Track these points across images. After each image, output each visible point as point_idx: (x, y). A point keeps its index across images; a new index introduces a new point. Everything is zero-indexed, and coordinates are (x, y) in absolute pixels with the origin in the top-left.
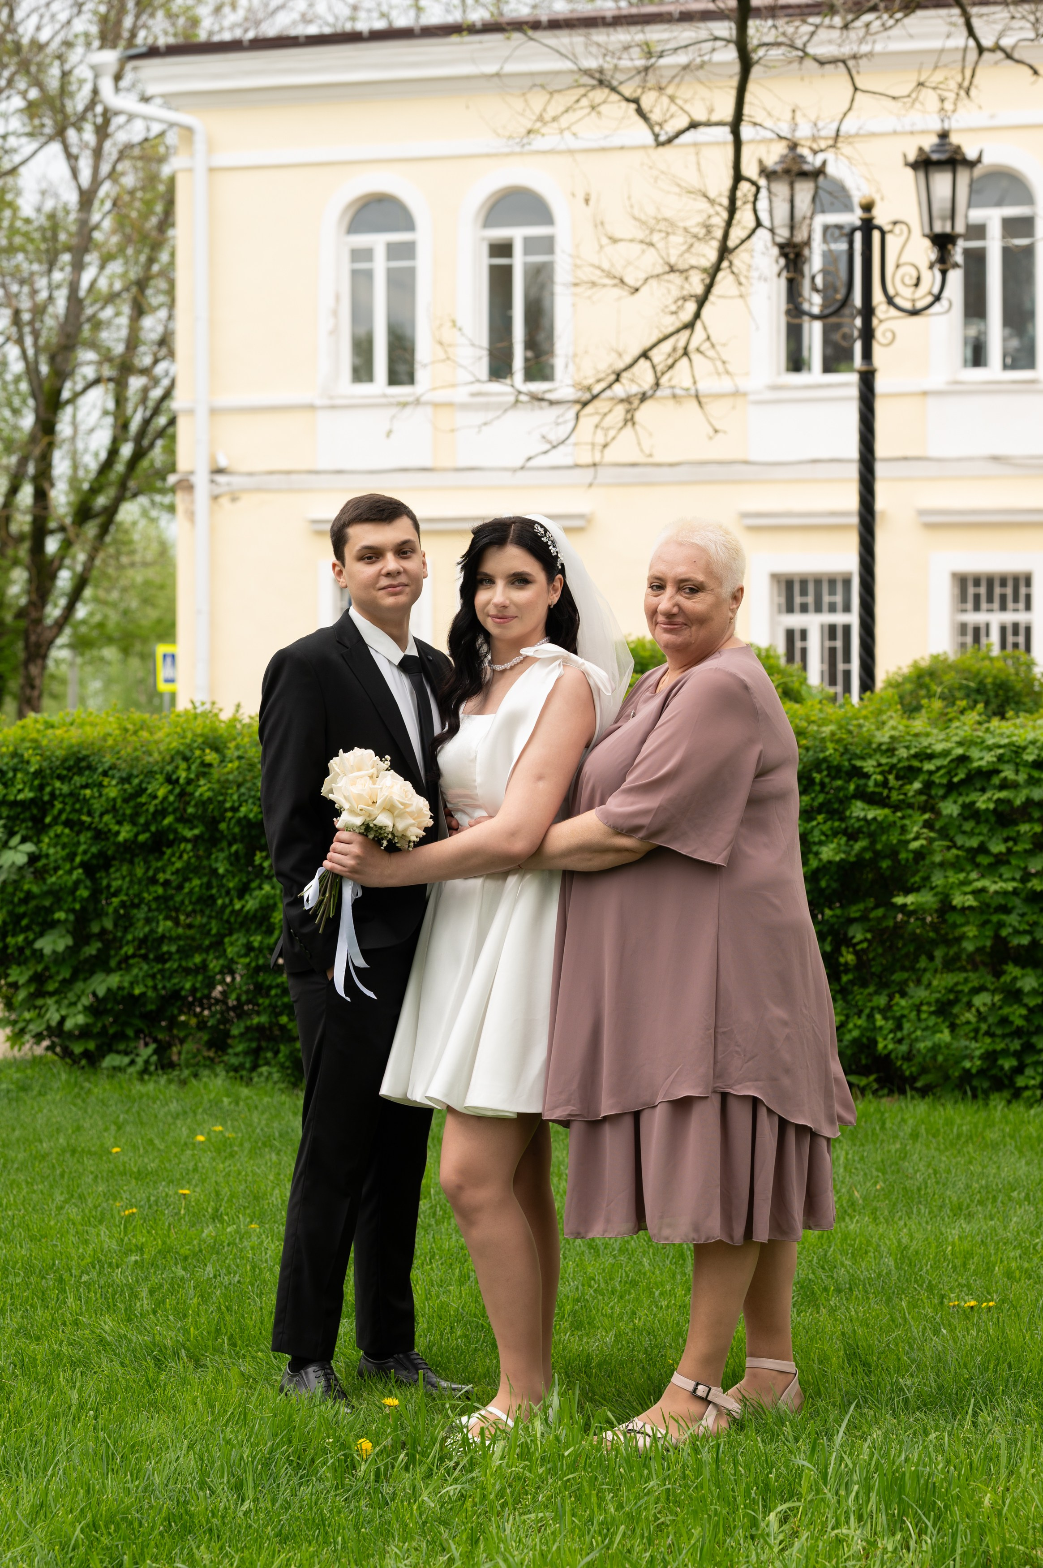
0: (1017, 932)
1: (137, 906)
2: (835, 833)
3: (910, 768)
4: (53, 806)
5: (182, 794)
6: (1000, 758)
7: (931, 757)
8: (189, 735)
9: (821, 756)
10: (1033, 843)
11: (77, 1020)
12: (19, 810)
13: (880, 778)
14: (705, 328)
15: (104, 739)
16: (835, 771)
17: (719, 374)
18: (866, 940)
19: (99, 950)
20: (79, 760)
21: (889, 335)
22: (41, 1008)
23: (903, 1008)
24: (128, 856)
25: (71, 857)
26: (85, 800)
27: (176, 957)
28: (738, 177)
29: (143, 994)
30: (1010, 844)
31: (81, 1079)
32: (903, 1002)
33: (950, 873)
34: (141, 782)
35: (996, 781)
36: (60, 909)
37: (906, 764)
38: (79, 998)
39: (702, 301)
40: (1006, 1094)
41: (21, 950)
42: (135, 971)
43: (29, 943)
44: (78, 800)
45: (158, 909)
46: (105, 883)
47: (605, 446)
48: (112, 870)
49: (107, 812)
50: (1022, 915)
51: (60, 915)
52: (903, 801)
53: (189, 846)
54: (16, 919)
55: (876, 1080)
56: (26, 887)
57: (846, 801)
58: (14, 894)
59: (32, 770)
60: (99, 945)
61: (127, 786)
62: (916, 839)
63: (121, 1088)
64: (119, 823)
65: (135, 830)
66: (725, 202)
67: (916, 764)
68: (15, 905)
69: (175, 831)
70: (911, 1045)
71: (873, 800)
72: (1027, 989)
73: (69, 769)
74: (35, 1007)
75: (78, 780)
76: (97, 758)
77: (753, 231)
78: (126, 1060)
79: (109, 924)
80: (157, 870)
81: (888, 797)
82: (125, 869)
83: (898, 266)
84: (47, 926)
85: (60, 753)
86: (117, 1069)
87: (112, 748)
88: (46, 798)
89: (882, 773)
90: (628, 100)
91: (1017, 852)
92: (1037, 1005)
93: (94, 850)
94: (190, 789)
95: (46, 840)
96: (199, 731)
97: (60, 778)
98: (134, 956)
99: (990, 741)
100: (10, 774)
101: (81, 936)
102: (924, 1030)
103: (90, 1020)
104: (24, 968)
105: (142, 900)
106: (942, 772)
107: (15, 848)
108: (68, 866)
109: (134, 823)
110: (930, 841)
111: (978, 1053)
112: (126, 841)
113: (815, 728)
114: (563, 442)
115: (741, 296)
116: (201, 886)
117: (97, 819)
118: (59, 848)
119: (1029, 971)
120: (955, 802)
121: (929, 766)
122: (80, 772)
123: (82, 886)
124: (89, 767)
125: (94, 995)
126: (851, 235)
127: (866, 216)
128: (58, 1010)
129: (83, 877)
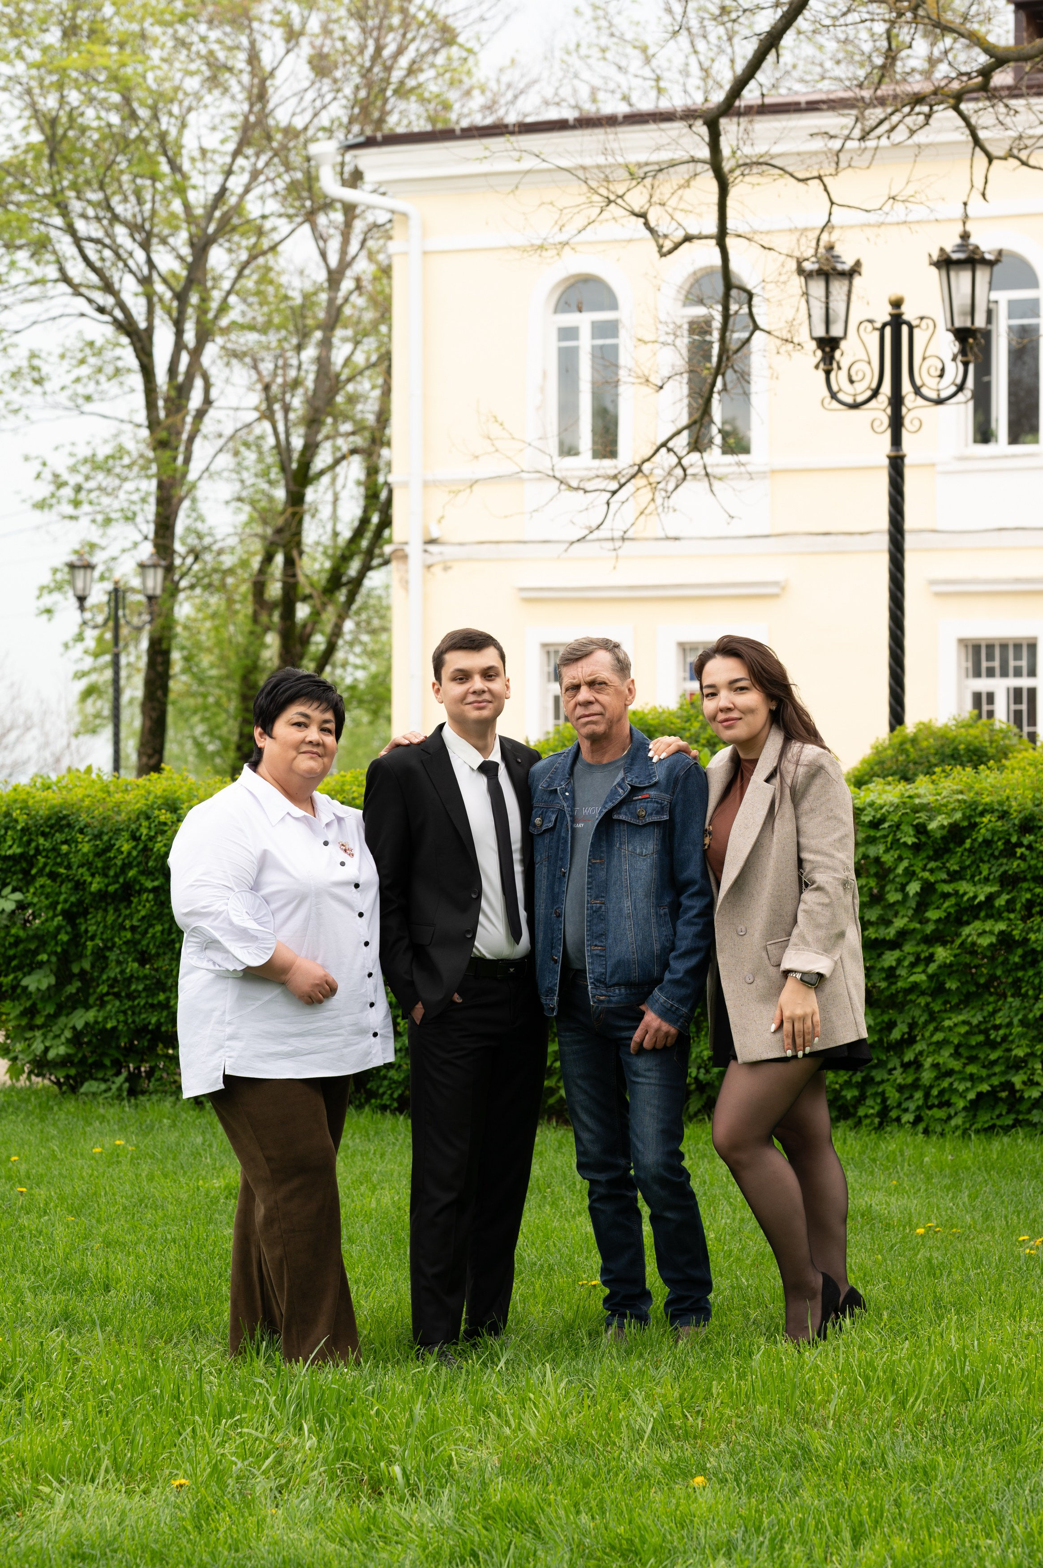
1: (110, 949)
4: (38, 861)
5: (145, 849)
8: (151, 798)
11: (59, 1050)
12: (10, 863)
15: (83, 800)
19: (79, 989)
20: (61, 819)
21: (916, 423)
22: (29, 1039)
24: (101, 905)
25: (53, 906)
27: (144, 994)
29: (114, 1029)
34: (110, 839)
36: (45, 952)
38: (63, 1031)
41: (14, 988)
42: (109, 1007)
43: (19, 982)
44: (59, 855)
45: (128, 953)
46: (83, 928)
48: (89, 917)
49: (81, 866)
51: (44, 957)
53: (151, 896)
54: (7, 960)
56: (13, 931)
59: (20, 827)
60: (79, 984)
61: (98, 842)
64: (93, 875)
65: (106, 881)
68: (6, 948)
69: (139, 882)
73: (51, 827)
74: (26, 1039)
75: (59, 837)
76: (75, 817)
78: (103, 1086)
79: (86, 965)
80: (126, 917)
82: (99, 916)
83: (924, 359)
84: (33, 967)
85: (44, 812)
86: (92, 1094)
87: (88, 808)
88: (32, 853)
90: (637, 216)
93: (73, 899)
94: (150, 845)
95: (32, 890)
96: (159, 793)
97: (44, 834)
98: (107, 994)
101: (63, 976)
103: (71, 1051)
104: (16, 1004)
105: (114, 945)
108: (51, 914)
109: (106, 875)
112: (100, 890)
116: (162, 932)
117: (74, 872)
118: (43, 898)
122: (61, 830)
123: (63, 931)
124: (69, 825)
125: (74, 1028)
126: (882, 330)
127: (895, 312)
128: (43, 1042)
129: (64, 923)
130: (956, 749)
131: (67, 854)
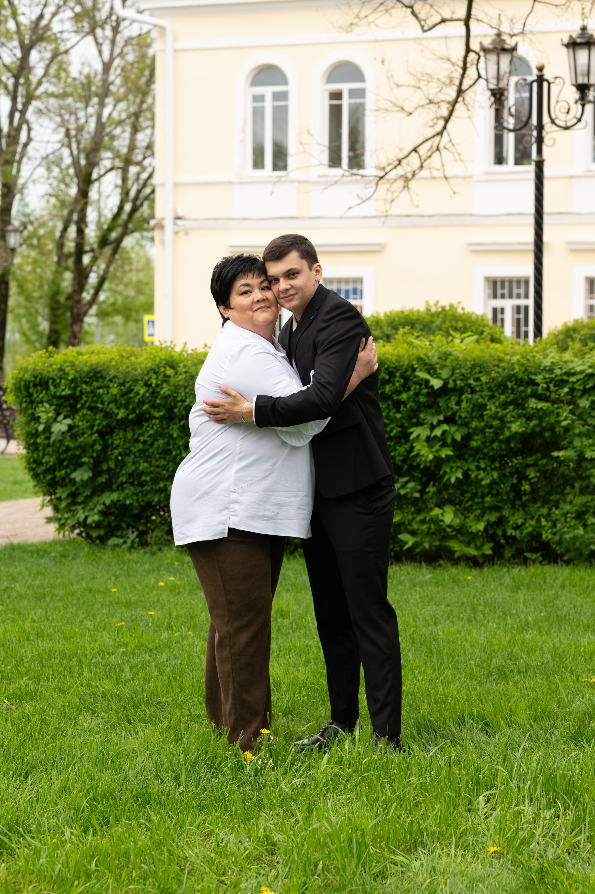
1: (128, 455)
2: (519, 416)
3: (562, 380)
4: (81, 398)
5: (154, 392)
7: (573, 374)
8: (158, 359)
9: (512, 373)
11: (94, 518)
12: (63, 400)
13: (545, 386)
14: (449, 135)
15: (110, 361)
16: (520, 382)
17: (456, 161)
18: (536, 477)
19: (107, 479)
20: (96, 373)
21: (552, 141)
22: (74, 511)
23: (557, 515)
24: (123, 427)
25: (91, 427)
26: (100, 396)
27: (150, 483)
28: (468, 50)
29: (131, 504)
31: (96, 551)
32: (557, 512)
33: (584, 439)
34: (131, 386)
36: (85, 456)
37: (559, 378)
38: (95, 506)
39: (447, 120)
41: (63, 479)
42: (127, 491)
43: (68, 475)
44: (95, 395)
45: (140, 457)
46: (110, 441)
47: (392, 201)
48: (114, 434)
49: (111, 402)
51: (85, 460)
52: (558, 399)
53: (157, 422)
54: (60, 461)
55: (541, 556)
56: (66, 444)
57: (525, 399)
58: (59, 448)
59: (70, 378)
60: (107, 476)
61: (122, 388)
62: (565, 420)
63: (118, 556)
64: (118, 408)
65: (127, 412)
66: (461, 64)
67: (565, 378)
68: (60, 454)
69: (150, 413)
70: (561, 536)
71: (541, 398)
73: (91, 378)
74: (71, 511)
75: (95, 384)
76: (106, 372)
77: (476, 81)
78: (121, 541)
79: (112, 465)
80: (139, 435)
81: (550, 396)
82: (121, 434)
83: (557, 102)
84: (78, 465)
85: (86, 369)
86: (116, 546)
87: (114, 366)
88: (78, 394)
89: (546, 383)
90: (407, 7)
93: (104, 423)
94: (158, 389)
95: (78, 417)
96: (163, 357)
97: (86, 383)
98: (126, 482)
100: (58, 381)
101: (97, 471)
102: (568, 527)
103: (102, 518)
104: (64, 489)
105: (131, 452)
106: (580, 382)
107: (60, 422)
108: (89, 432)
109: (126, 408)
110: (573, 421)
112: (122, 418)
113: (508, 357)
114: (369, 199)
115: (470, 117)
116: (164, 444)
117: (106, 406)
118: (85, 422)
120: (587, 400)
121: (572, 379)
122: (97, 380)
123: (97, 443)
124: (102, 377)
125: (104, 504)
126: (531, 85)
127: (539, 74)
128: (84, 513)
129: (98, 438)
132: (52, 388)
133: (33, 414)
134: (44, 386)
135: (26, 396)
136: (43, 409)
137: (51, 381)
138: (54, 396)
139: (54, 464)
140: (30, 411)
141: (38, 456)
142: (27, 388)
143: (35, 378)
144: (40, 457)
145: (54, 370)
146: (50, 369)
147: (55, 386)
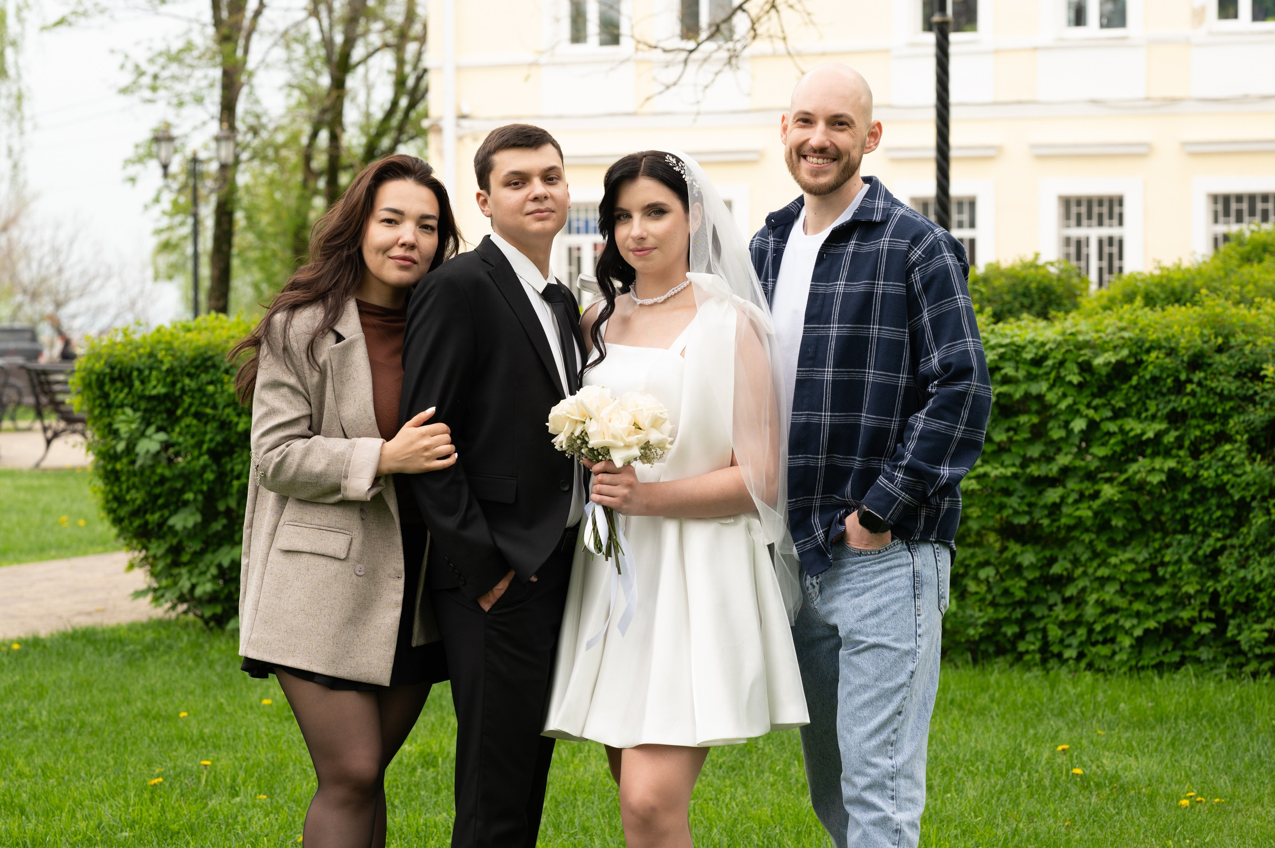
0: (1016, 513)
4: (183, 401)
6: (1002, 357)
10: (1031, 432)
11: (205, 588)
12: (155, 403)
17: (805, 24)
19: (224, 527)
20: (205, 360)
22: (175, 576)
25: (200, 444)
30: (1011, 433)
35: (998, 376)
36: (191, 490)
38: (208, 568)
40: (1010, 657)
41: (160, 525)
43: (165, 520)
44: (205, 395)
46: (229, 467)
48: (235, 456)
49: (227, 405)
50: (1023, 498)
51: (189, 496)
54: (153, 498)
56: (159, 470)
58: (150, 478)
59: (164, 368)
60: (225, 521)
64: (239, 415)
68: (152, 487)
72: (1026, 563)
73: (197, 367)
74: (171, 575)
75: (204, 378)
76: (220, 358)
79: (232, 503)
84: (178, 504)
85: (189, 353)
88: (178, 393)
91: (1016, 441)
92: (1035, 578)
93: (219, 438)
95: (177, 429)
97: (189, 375)
99: (993, 342)
100: (146, 372)
101: (209, 514)
103: (217, 587)
104: (162, 542)
107: (150, 437)
108: (196, 453)
111: (980, 622)
117: (220, 412)
118: (188, 437)
119: (1028, 547)
122: (206, 370)
123: (208, 470)
124: (215, 366)
125: (220, 566)
128: (189, 579)
129: (210, 462)
130: (1027, 288)
131: (212, 395)
132: (137, 383)
133: (110, 425)
134: (127, 381)
135: (99, 397)
136: (122, 417)
137: (135, 374)
138: (142, 397)
139: (145, 503)
140: (107, 420)
141: (121, 490)
142: (101, 385)
143: (112, 368)
144: (124, 492)
145: (140, 356)
146: (134, 354)
147: (143, 382)
